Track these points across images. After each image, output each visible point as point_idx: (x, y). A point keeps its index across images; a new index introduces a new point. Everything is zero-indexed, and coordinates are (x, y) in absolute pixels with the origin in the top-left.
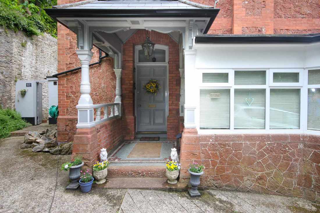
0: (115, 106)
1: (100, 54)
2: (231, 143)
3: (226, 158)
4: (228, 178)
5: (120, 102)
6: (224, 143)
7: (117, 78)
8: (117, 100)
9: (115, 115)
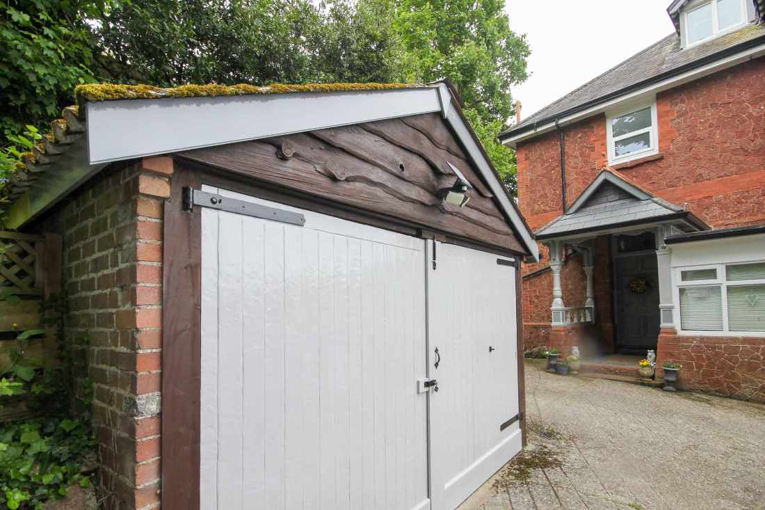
0: (587, 311)
1: (566, 250)
2: (723, 346)
3: (716, 361)
4: (718, 382)
5: (593, 306)
6: (713, 345)
7: (588, 278)
8: (589, 303)
9: (587, 320)
